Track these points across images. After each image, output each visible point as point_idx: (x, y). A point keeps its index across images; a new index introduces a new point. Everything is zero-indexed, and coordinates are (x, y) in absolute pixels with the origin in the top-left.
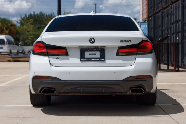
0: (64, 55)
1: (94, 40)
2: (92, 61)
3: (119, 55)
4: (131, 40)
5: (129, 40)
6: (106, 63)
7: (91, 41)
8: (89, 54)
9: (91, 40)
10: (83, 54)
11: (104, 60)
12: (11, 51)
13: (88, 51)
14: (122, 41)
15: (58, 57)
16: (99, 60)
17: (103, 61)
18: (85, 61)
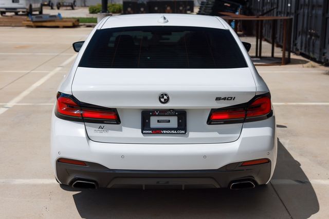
0: (113, 122)
1: (168, 98)
2: (163, 133)
3: (212, 123)
4: (234, 98)
5: (232, 98)
6: (189, 137)
7: (163, 100)
8: (158, 121)
9: (163, 97)
10: (147, 121)
11: (186, 132)
12: (31, 6)
13: (155, 115)
14: (218, 99)
15: (102, 125)
16: (175, 132)
17: (183, 133)
18: (150, 133)
